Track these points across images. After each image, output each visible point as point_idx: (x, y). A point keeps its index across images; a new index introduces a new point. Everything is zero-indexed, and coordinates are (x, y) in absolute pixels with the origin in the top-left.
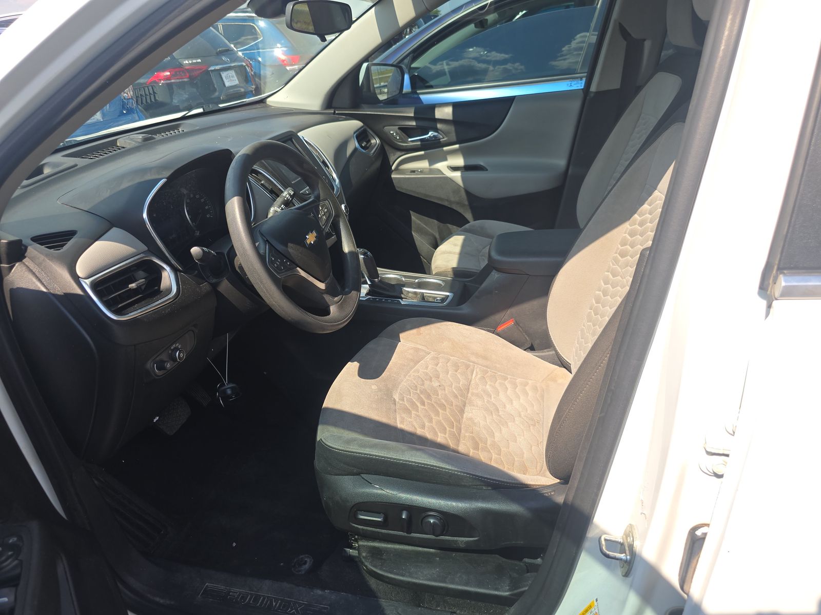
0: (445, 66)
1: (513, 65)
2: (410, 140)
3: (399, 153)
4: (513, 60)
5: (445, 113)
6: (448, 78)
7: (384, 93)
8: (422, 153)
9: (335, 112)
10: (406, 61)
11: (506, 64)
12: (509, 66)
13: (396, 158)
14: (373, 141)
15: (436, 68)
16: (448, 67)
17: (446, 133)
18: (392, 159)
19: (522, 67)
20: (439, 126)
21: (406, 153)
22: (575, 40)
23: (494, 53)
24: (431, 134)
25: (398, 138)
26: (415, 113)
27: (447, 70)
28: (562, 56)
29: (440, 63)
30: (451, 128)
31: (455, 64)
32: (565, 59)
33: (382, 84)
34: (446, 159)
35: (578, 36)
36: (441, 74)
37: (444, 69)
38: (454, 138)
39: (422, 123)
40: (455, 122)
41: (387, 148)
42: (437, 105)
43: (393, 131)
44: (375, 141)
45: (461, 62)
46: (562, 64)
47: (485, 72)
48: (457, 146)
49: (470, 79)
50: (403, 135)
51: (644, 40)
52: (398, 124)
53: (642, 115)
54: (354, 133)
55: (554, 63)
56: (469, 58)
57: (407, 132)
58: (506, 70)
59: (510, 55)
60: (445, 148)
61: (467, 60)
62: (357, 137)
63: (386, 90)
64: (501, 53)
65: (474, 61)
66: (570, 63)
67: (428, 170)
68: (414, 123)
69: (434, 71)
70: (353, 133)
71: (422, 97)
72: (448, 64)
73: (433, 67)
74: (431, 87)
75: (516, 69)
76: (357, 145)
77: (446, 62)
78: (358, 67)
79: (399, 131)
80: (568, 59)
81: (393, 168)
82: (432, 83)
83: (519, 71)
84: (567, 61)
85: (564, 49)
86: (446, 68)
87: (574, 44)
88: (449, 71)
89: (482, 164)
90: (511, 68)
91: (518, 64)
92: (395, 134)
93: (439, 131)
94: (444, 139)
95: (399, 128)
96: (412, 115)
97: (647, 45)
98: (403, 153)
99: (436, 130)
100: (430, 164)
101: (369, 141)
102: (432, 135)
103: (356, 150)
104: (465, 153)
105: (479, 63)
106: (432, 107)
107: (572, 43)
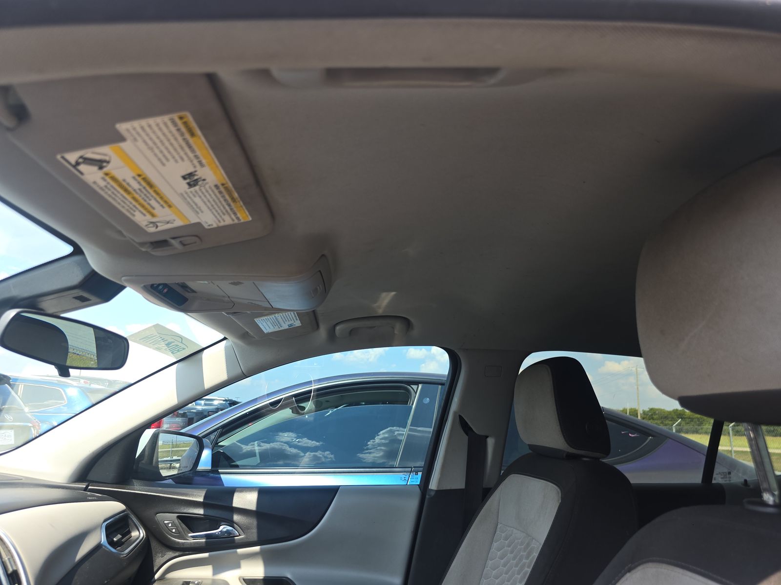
0: (256, 447)
1: (323, 453)
2: (190, 535)
3: (170, 554)
4: (323, 449)
5: (246, 500)
6: (257, 460)
7: (174, 468)
8: (206, 555)
9: (87, 486)
10: (212, 437)
11: (316, 451)
12: (319, 454)
13: (165, 560)
14: (134, 534)
15: (246, 448)
16: (260, 448)
17: (244, 529)
18: (158, 561)
19: (332, 456)
20: (236, 518)
21: (181, 553)
22: (378, 435)
23: (305, 440)
24: (223, 528)
25: (174, 531)
26: (205, 498)
27: (257, 451)
28: (368, 449)
29: (252, 443)
30: (253, 522)
31: (266, 446)
32: (370, 453)
33: (175, 458)
34: (238, 566)
35: (381, 432)
36: (252, 454)
37: (255, 450)
38: (254, 535)
39: (212, 513)
40: (259, 514)
41: (154, 544)
42: (237, 489)
43: (168, 520)
44: (138, 534)
45: (272, 445)
46: (368, 457)
47: (295, 457)
48: (257, 548)
49: (281, 463)
50: (183, 528)
51: (487, 437)
52: (177, 511)
53: (499, 526)
54: (105, 521)
55: (361, 455)
56: (282, 442)
57: (190, 522)
58: (316, 458)
59: (321, 443)
60: (240, 551)
61: (278, 443)
62: (108, 528)
63: (177, 465)
64: (312, 441)
65: (286, 445)
66: (375, 457)
67: (210, 582)
68: (200, 511)
69: (244, 451)
70: (102, 520)
71: (222, 476)
72: (259, 445)
73: (244, 447)
74: (237, 467)
75: (326, 457)
76: (104, 539)
77: (257, 443)
78: (138, 432)
79: (177, 521)
80: (374, 453)
81: (157, 576)
82: (238, 463)
83: (330, 459)
84: (372, 455)
85: (369, 443)
86: (257, 449)
87: (377, 440)
88: (259, 453)
89: (289, 576)
90: (321, 456)
91: (328, 452)
92: (170, 525)
93: (235, 525)
94: (240, 537)
95: (178, 517)
96: (201, 499)
97: (491, 442)
98: (177, 554)
99: (231, 523)
100: (215, 572)
101: (129, 532)
102: (225, 530)
103: (99, 547)
104: (268, 558)
105: (290, 447)
106: (231, 492)
107: (376, 438)
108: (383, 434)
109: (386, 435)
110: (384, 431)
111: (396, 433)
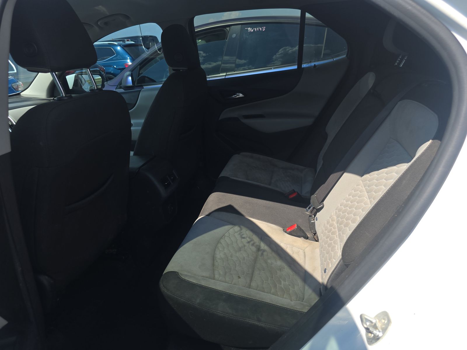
22: (278, 52)
35: (280, 51)
87: (278, 55)
108: (281, 51)
109: (282, 52)
110: (281, 50)
111: (287, 50)
